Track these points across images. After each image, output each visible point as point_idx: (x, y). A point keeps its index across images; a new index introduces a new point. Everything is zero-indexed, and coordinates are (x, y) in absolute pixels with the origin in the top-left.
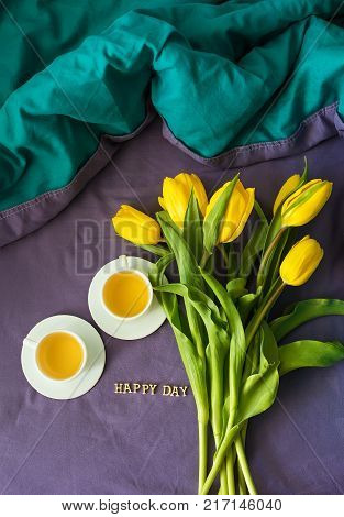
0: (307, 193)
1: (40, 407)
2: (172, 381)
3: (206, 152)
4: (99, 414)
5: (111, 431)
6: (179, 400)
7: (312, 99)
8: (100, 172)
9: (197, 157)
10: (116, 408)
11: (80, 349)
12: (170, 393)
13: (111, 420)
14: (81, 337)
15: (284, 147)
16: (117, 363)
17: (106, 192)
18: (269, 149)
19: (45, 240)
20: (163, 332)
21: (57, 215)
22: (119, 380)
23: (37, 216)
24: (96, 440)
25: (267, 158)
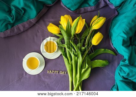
0: (99, 20)
1: (27, 77)
2: (62, 70)
3: (72, 9)
4: (43, 79)
5: (46, 83)
6: (64, 75)
8: (45, 14)
9: (70, 11)
10: (48, 77)
11: (38, 61)
12: (62, 73)
13: (46, 80)
15: (93, 8)
16: (48, 65)
17: (46, 20)
18: (89, 9)
19: (29, 33)
20: (60, 57)
21: (32, 26)
22: (48, 70)
23: (27, 26)
25: (89, 11)
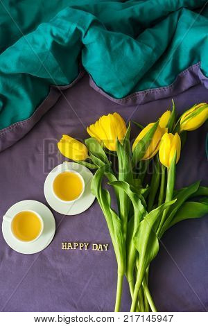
1: (14, 258)
2: (97, 241)
3: (117, 95)
4: (53, 263)
5: (60, 274)
6: (103, 253)
7: (184, 61)
8: (53, 107)
9: (112, 99)
10: (63, 259)
11: (40, 222)
12: (97, 248)
13: (60, 266)
14: (40, 214)
15: (167, 91)
16: (63, 230)
17: (55, 122)
18: (157, 93)
19: (17, 153)
20: (92, 210)
21: (24, 137)
22: (64, 241)
23: (11, 138)
24: (51, 279)
25: (156, 98)
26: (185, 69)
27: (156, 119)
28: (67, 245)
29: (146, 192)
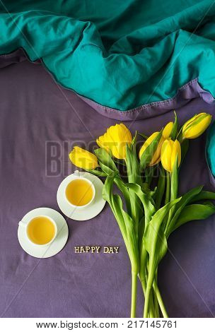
1: (30, 263)
2: (109, 244)
4: (66, 266)
5: (74, 276)
7: (184, 75)
10: (76, 262)
11: (53, 227)
12: (108, 251)
13: (73, 269)
14: (54, 219)
16: (76, 235)
24: (64, 282)
26: (185, 84)
27: (160, 128)
28: (80, 249)
29: (154, 194)
